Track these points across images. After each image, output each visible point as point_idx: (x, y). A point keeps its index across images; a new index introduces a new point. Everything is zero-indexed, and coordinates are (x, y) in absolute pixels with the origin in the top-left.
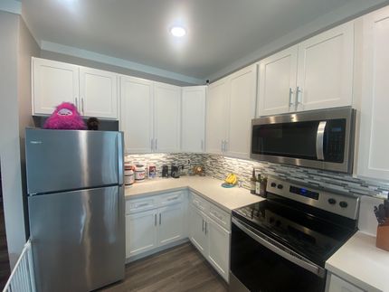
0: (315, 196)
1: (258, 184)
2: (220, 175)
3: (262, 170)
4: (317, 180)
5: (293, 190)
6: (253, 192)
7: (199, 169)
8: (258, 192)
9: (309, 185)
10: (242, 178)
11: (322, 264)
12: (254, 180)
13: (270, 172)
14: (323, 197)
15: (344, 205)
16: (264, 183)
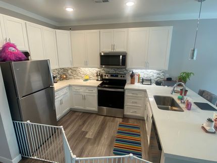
0: (117, 76)
1: (99, 77)
2: (78, 77)
3: (100, 71)
4: (117, 72)
5: (111, 76)
6: (98, 80)
7: (65, 77)
8: (99, 80)
9: (115, 74)
10: (91, 76)
11: (124, 88)
12: (97, 76)
13: (103, 72)
14: (119, 76)
15: (124, 77)
16: (102, 76)
